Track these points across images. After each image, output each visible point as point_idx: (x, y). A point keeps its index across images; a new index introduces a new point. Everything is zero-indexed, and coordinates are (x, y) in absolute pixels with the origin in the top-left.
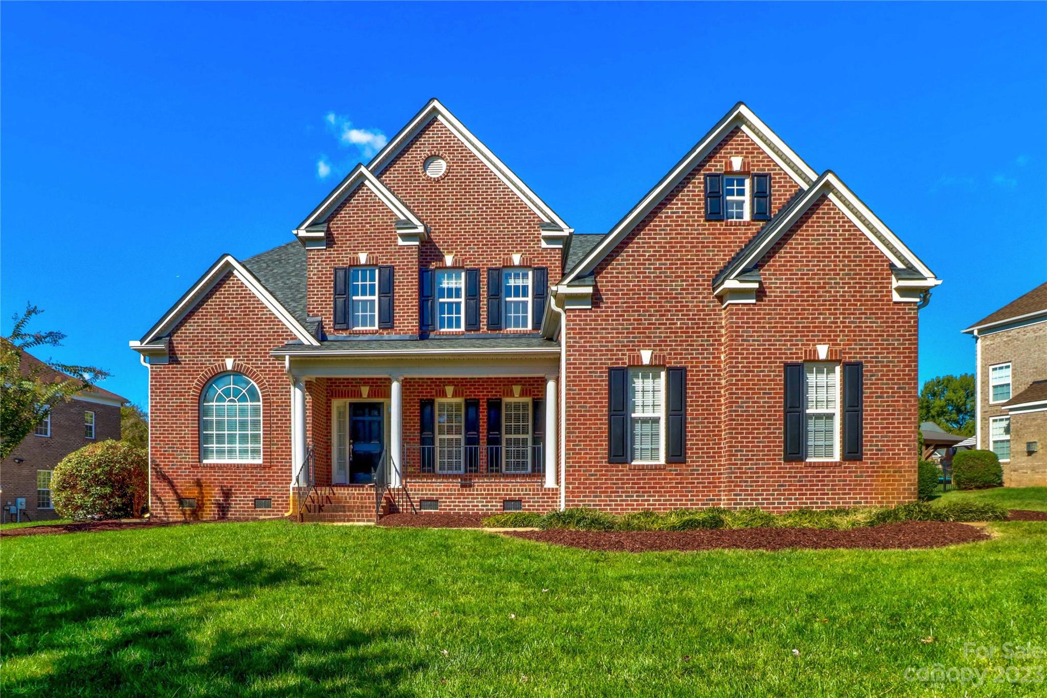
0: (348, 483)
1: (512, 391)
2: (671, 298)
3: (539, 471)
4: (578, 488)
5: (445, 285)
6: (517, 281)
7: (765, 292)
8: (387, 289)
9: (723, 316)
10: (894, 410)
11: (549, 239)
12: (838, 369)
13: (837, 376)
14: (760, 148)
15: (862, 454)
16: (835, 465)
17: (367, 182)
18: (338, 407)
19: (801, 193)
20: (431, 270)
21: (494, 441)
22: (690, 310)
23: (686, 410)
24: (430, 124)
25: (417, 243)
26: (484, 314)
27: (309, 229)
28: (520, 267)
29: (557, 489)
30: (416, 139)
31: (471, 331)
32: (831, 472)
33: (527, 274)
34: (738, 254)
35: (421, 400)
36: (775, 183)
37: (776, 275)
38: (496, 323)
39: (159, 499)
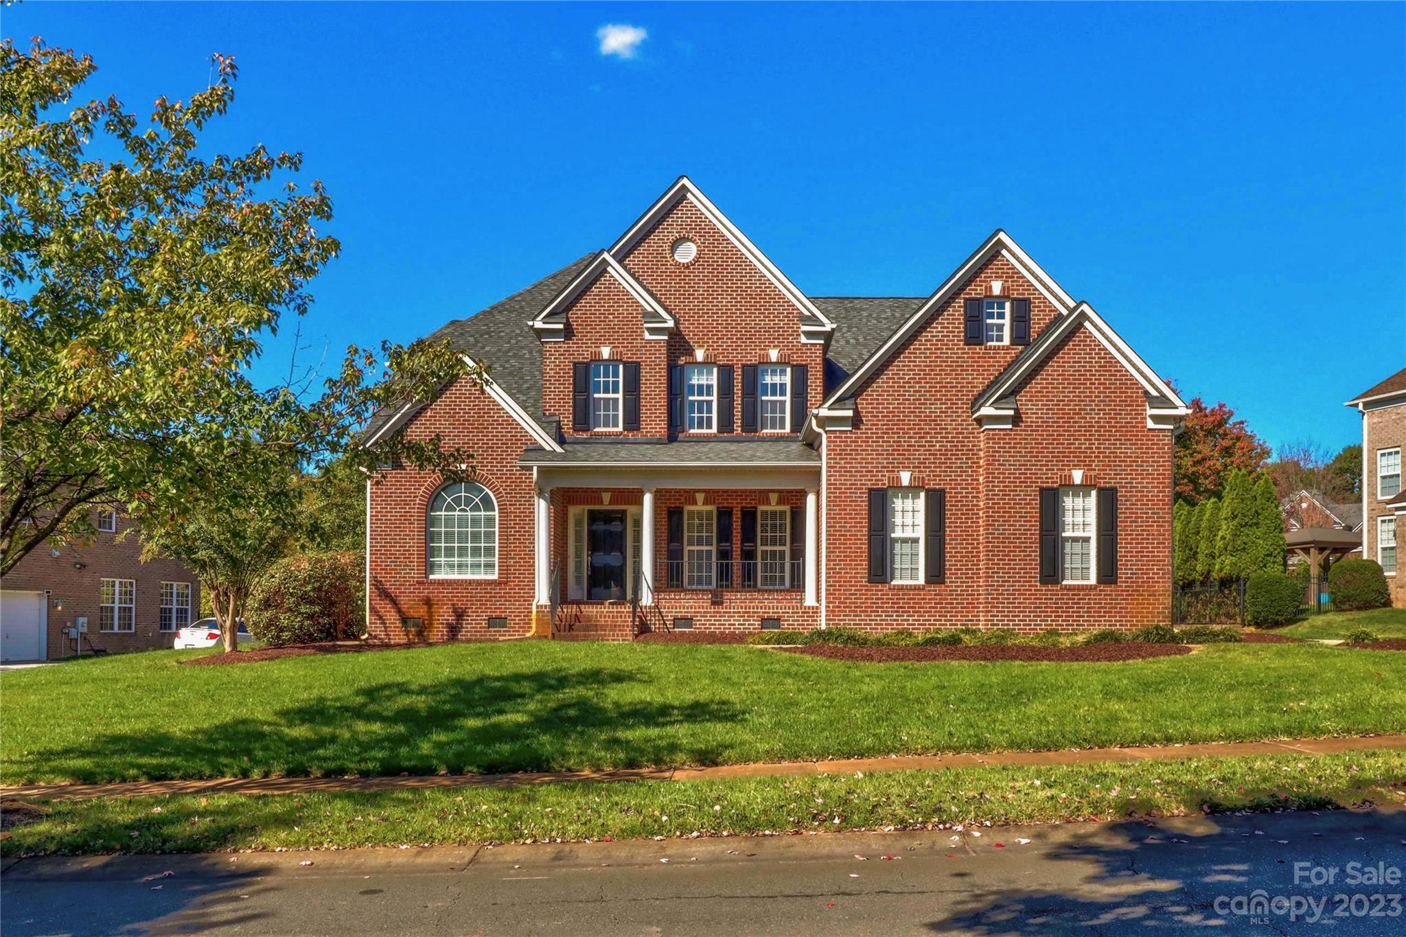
0: (585, 599)
1: (768, 499)
2: (930, 421)
3: (799, 586)
4: (838, 607)
5: (695, 381)
6: (774, 378)
7: (1021, 418)
8: (633, 387)
9: (982, 439)
10: (1148, 535)
11: (809, 335)
12: (1094, 493)
13: (1092, 500)
14: (1020, 273)
15: (1117, 578)
16: (1090, 588)
17: (609, 269)
18: (574, 515)
19: (1060, 318)
20: (681, 366)
21: (749, 555)
22: (949, 433)
23: (945, 531)
24: (679, 202)
25: (666, 338)
26: (738, 414)
27: (545, 320)
28: (777, 363)
29: (817, 608)
30: (663, 219)
31: (723, 432)
32: (1087, 595)
33: (785, 371)
34: (996, 378)
35: (669, 508)
36: (1034, 307)
37: (1032, 401)
38: (751, 425)
39: (381, 618)
